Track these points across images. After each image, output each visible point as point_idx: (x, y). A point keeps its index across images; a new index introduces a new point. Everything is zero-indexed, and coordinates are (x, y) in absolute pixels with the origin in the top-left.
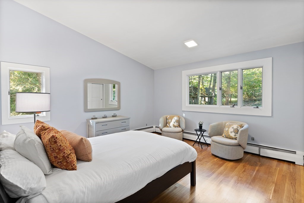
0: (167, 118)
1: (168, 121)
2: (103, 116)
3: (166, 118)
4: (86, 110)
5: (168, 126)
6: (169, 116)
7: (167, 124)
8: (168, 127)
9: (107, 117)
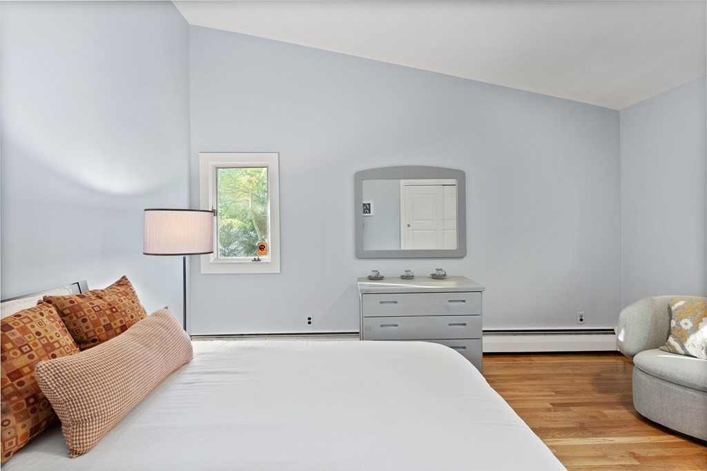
0: (673, 308)
1: (673, 323)
2: (404, 274)
3: (669, 309)
4: (361, 254)
5: (673, 347)
6: (681, 303)
7: (671, 340)
8: (676, 353)
9: (413, 276)
